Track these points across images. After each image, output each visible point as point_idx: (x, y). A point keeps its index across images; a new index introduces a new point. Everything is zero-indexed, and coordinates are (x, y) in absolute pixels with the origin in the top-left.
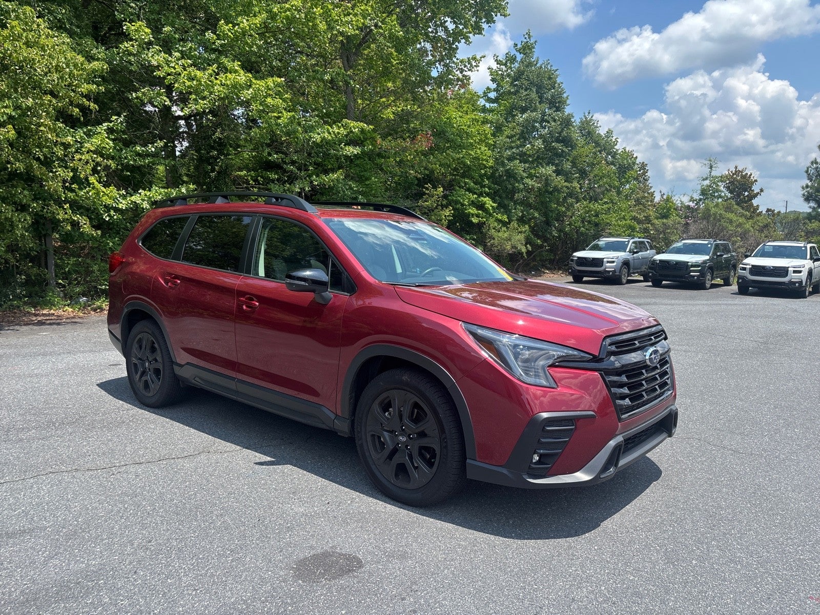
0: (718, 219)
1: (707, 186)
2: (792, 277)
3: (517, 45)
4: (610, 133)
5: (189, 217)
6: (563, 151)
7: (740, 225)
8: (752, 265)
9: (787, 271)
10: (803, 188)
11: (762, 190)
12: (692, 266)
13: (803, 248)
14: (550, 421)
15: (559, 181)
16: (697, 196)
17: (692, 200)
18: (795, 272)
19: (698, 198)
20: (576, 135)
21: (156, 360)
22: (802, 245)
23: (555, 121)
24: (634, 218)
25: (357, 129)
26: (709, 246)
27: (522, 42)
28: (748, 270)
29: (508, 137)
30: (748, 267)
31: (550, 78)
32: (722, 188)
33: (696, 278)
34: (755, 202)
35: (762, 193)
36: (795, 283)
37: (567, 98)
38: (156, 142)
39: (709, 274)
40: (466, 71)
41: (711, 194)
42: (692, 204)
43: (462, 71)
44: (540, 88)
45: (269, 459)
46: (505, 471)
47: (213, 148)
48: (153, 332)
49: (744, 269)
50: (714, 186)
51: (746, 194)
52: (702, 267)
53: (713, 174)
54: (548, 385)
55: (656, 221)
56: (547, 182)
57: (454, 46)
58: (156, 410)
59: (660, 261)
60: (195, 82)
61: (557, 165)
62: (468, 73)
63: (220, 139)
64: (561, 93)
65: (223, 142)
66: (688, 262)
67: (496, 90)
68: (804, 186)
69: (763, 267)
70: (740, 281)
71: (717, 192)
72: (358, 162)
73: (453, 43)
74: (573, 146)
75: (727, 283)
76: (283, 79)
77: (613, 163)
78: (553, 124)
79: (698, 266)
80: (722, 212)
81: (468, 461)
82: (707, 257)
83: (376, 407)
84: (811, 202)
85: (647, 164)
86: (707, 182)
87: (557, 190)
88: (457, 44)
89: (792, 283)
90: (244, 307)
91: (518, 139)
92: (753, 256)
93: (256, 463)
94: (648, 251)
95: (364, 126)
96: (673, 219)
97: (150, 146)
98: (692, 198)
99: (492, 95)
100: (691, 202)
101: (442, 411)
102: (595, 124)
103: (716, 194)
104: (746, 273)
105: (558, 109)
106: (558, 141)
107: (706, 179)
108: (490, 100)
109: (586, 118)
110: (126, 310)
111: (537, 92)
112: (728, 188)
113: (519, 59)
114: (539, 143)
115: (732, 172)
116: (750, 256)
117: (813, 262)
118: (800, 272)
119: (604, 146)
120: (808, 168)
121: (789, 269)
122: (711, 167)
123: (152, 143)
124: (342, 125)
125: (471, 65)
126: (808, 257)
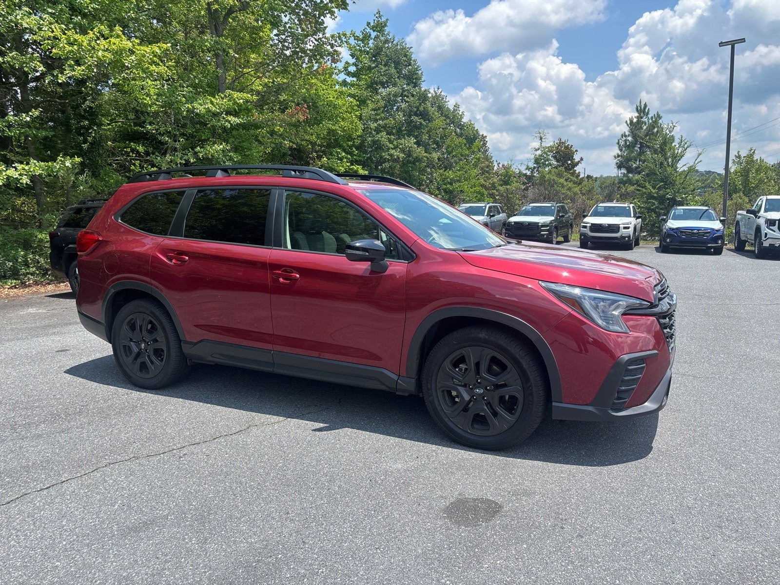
0: (552, 184)
1: (540, 156)
2: (623, 232)
3: (369, 23)
4: (457, 106)
5: (184, 192)
6: (421, 123)
7: (569, 189)
8: (591, 224)
9: (619, 227)
10: (615, 157)
11: (582, 159)
12: (542, 226)
13: (628, 208)
14: (632, 361)
15: (420, 152)
16: (531, 165)
17: (528, 168)
18: (625, 228)
19: (532, 166)
20: (432, 110)
21: (155, 341)
22: (626, 205)
23: (413, 96)
24: (482, 186)
25: (242, 101)
26: (553, 208)
27: (374, 20)
28: (588, 228)
29: (373, 110)
30: (589, 225)
31: (406, 56)
32: (550, 157)
33: (545, 236)
34: (578, 169)
35: (582, 162)
36: (624, 237)
37: (422, 73)
38: (30, 110)
39: (555, 233)
40: (337, 46)
41: (543, 163)
42: (529, 173)
43: (332, 46)
44: (397, 64)
45: (322, 425)
46: (590, 408)
47: (83, 117)
48: (151, 312)
49: (585, 227)
50: (545, 156)
51: (569, 162)
52: (550, 226)
53: (544, 145)
54: (622, 331)
55: (501, 188)
56: (409, 154)
57: (320, 20)
58: (158, 392)
59: (515, 223)
60: (75, 47)
61: (416, 137)
62: (338, 49)
63: (91, 108)
64: (417, 69)
65: (95, 111)
66: (539, 223)
67: (355, 64)
68: (616, 155)
69: (600, 225)
70: (582, 237)
71: (548, 161)
72: (234, 132)
73: (319, 18)
74: (430, 120)
75: (566, 240)
76: (169, 45)
77: (461, 135)
78: (412, 99)
79: (547, 226)
80: (556, 178)
81: (554, 404)
82: (553, 218)
83: (447, 365)
84: (622, 168)
85: (486, 136)
86: (539, 152)
87: (418, 160)
88: (322, 18)
89: (623, 237)
90: (281, 280)
91: (382, 112)
92: (590, 216)
93: (313, 430)
94: (501, 215)
95: (248, 97)
96: (514, 186)
97: (24, 115)
98: (528, 166)
99: (352, 69)
100: (527, 170)
101: (526, 362)
102: (444, 99)
103: (547, 163)
104: (587, 231)
105: (416, 85)
106: (416, 114)
107: (539, 149)
108: (349, 74)
109: (436, 93)
110: (113, 291)
111: (396, 68)
112: (555, 157)
113: (373, 36)
114: (400, 117)
115: (557, 143)
116: (587, 216)
117: (636, 219)
118: (628, 228)
119: (452, 118)
120: (619, 140)
121: (620, 226)
122: (541, 139)
123: (27, 112)
124: (225, 96)
125: (342, 41)
126: (632, 215)
